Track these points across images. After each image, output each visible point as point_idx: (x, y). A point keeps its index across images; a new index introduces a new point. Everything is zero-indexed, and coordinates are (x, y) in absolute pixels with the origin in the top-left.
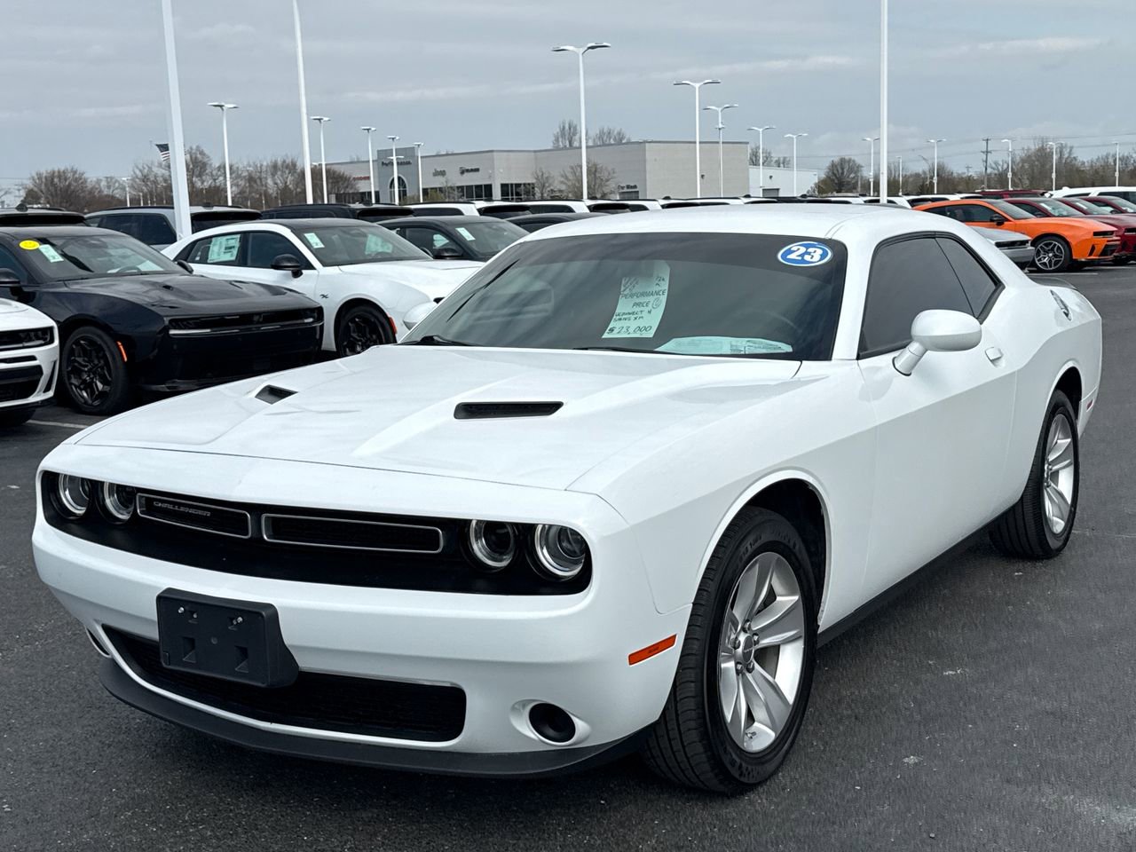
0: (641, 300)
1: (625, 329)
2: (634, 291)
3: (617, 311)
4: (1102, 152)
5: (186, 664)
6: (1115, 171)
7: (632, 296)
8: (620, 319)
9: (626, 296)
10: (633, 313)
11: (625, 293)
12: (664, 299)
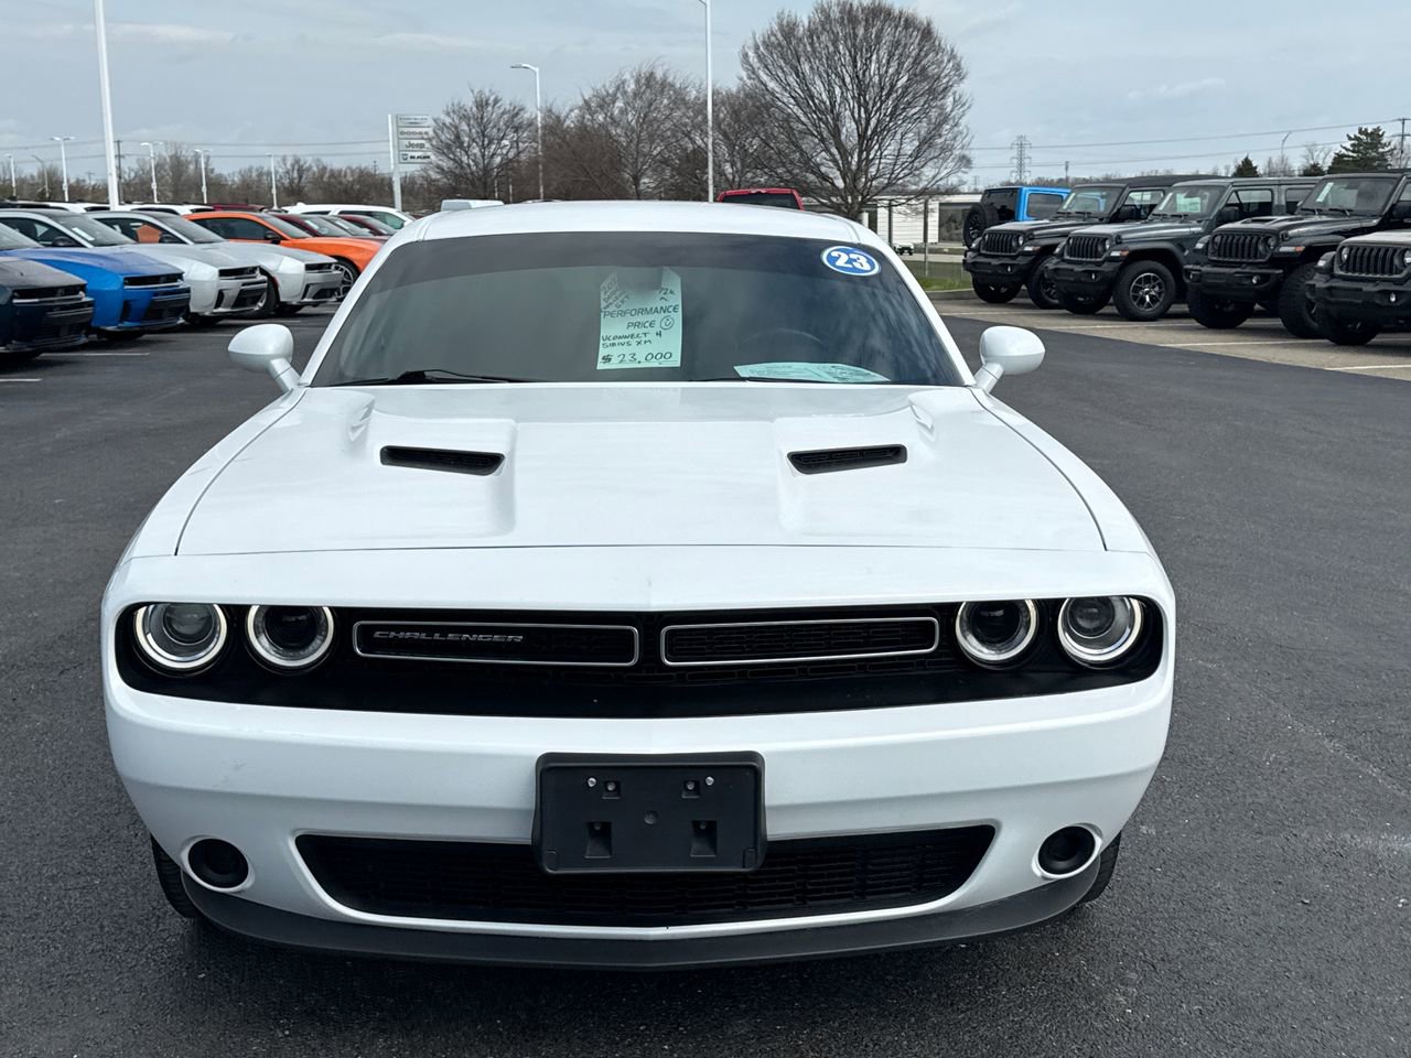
0: (640, 318)
1: (628, 358)
2: (623, 308)
3: (603, 334)
4: (244, 165)
5: (592, 863)
6: (271, 187)
7: (623, 314)
8: (613, 345)
9: (611, 314)
10: (632, 336)
11: (610, 309)
12: (678, 317)
